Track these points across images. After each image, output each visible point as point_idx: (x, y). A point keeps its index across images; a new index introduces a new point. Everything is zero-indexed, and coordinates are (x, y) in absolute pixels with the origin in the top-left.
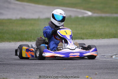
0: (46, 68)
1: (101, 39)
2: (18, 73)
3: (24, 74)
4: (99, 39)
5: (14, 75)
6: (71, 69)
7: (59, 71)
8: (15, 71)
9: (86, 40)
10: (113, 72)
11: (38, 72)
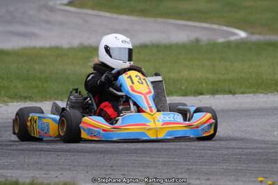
1: (276, 93)
2: (94, 172)
3: (108, 173)
4: (271, 92)
5: (87, 175)
6: (217, 163)
7: (190, 167)
8: (87, 166)
9: (241, 95)
11: (140, 169)
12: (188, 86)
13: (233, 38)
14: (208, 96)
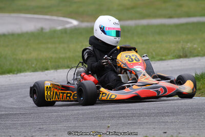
0: (17, 122)
6: (61, 122)
10: (135, 122)
11: (4, 131)
12: (37, 64)
13: (68, 26)
14: (52, 71)
